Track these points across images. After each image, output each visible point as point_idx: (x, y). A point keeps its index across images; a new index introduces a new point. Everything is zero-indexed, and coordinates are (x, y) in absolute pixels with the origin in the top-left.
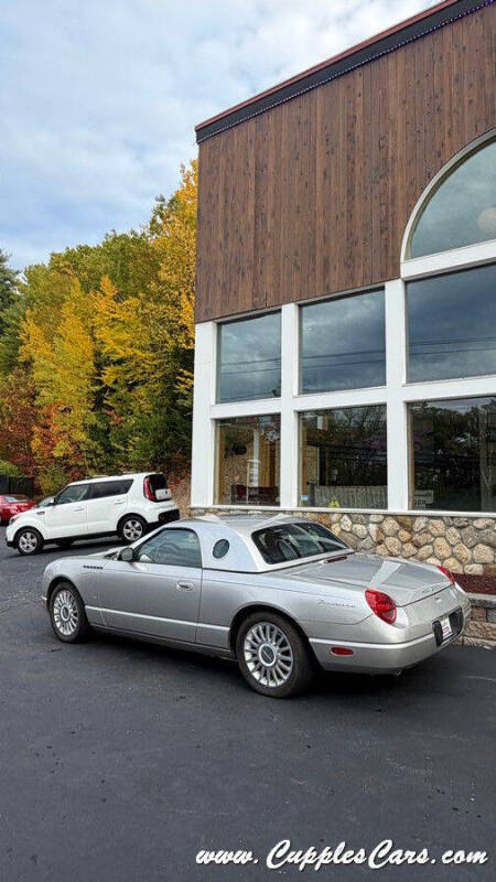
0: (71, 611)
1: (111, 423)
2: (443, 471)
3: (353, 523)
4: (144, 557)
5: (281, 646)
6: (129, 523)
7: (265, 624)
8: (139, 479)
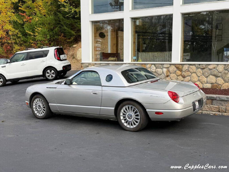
0: (42, 106)
1: (24, 20)
2: (192, 44)
3: (156, 68)
4: (74, 83)
5: (135, 113)
6: (49, 71)
7: (128, 106)
8: (52, 50)
